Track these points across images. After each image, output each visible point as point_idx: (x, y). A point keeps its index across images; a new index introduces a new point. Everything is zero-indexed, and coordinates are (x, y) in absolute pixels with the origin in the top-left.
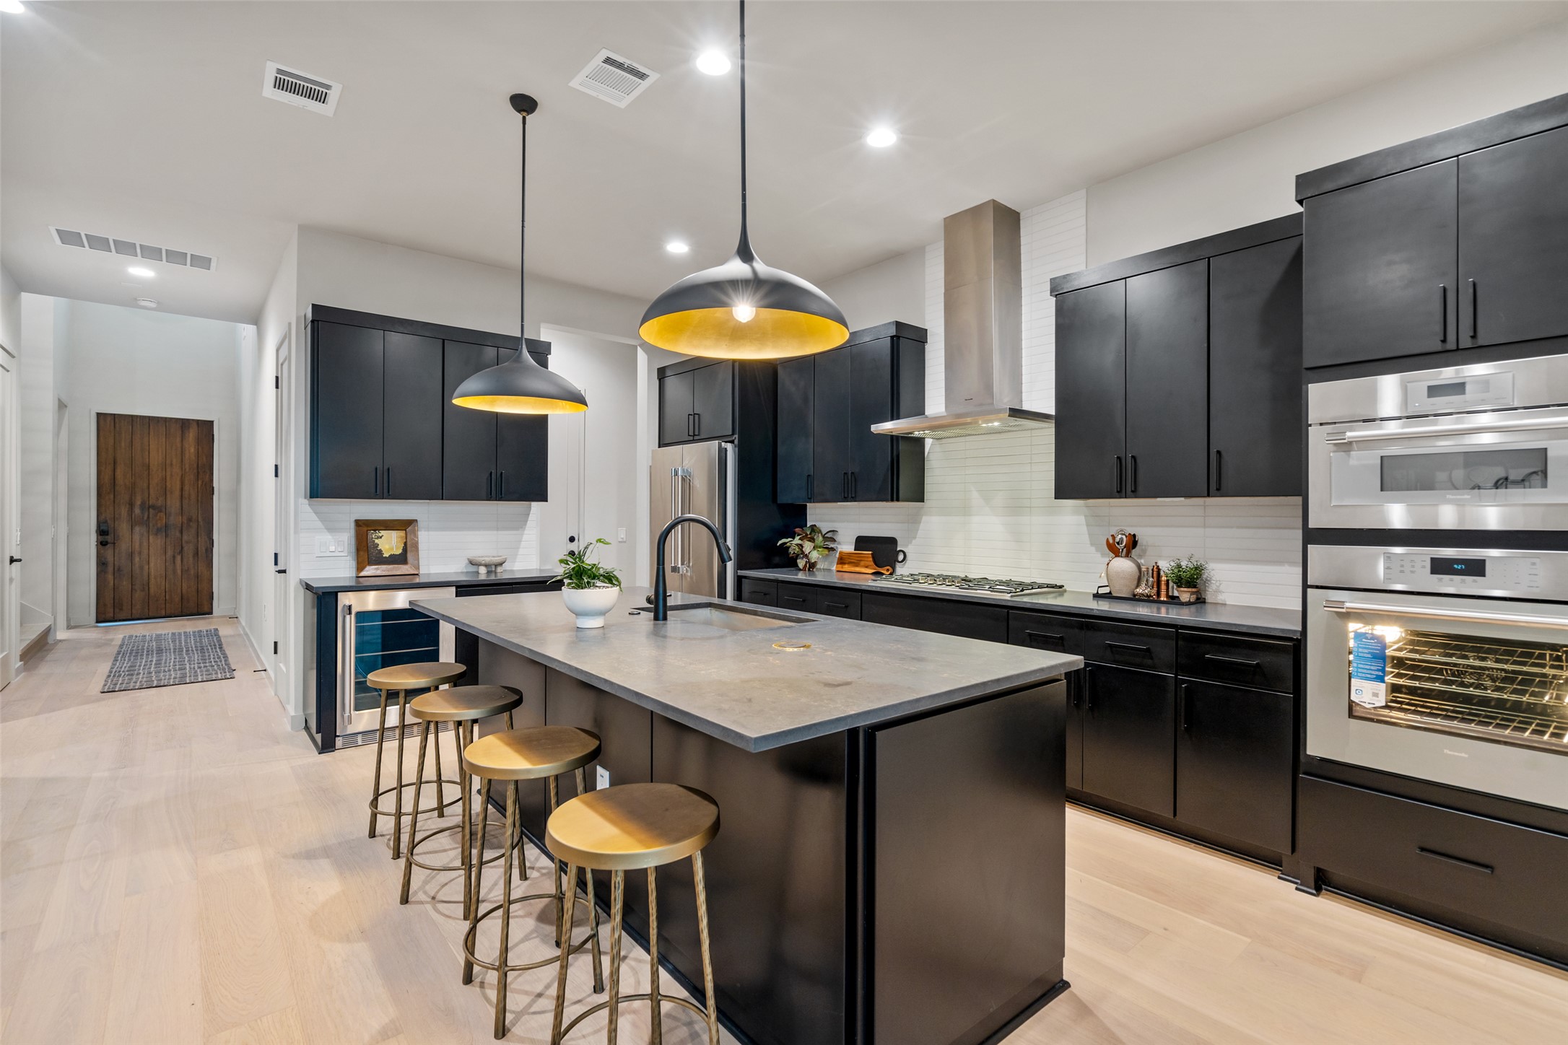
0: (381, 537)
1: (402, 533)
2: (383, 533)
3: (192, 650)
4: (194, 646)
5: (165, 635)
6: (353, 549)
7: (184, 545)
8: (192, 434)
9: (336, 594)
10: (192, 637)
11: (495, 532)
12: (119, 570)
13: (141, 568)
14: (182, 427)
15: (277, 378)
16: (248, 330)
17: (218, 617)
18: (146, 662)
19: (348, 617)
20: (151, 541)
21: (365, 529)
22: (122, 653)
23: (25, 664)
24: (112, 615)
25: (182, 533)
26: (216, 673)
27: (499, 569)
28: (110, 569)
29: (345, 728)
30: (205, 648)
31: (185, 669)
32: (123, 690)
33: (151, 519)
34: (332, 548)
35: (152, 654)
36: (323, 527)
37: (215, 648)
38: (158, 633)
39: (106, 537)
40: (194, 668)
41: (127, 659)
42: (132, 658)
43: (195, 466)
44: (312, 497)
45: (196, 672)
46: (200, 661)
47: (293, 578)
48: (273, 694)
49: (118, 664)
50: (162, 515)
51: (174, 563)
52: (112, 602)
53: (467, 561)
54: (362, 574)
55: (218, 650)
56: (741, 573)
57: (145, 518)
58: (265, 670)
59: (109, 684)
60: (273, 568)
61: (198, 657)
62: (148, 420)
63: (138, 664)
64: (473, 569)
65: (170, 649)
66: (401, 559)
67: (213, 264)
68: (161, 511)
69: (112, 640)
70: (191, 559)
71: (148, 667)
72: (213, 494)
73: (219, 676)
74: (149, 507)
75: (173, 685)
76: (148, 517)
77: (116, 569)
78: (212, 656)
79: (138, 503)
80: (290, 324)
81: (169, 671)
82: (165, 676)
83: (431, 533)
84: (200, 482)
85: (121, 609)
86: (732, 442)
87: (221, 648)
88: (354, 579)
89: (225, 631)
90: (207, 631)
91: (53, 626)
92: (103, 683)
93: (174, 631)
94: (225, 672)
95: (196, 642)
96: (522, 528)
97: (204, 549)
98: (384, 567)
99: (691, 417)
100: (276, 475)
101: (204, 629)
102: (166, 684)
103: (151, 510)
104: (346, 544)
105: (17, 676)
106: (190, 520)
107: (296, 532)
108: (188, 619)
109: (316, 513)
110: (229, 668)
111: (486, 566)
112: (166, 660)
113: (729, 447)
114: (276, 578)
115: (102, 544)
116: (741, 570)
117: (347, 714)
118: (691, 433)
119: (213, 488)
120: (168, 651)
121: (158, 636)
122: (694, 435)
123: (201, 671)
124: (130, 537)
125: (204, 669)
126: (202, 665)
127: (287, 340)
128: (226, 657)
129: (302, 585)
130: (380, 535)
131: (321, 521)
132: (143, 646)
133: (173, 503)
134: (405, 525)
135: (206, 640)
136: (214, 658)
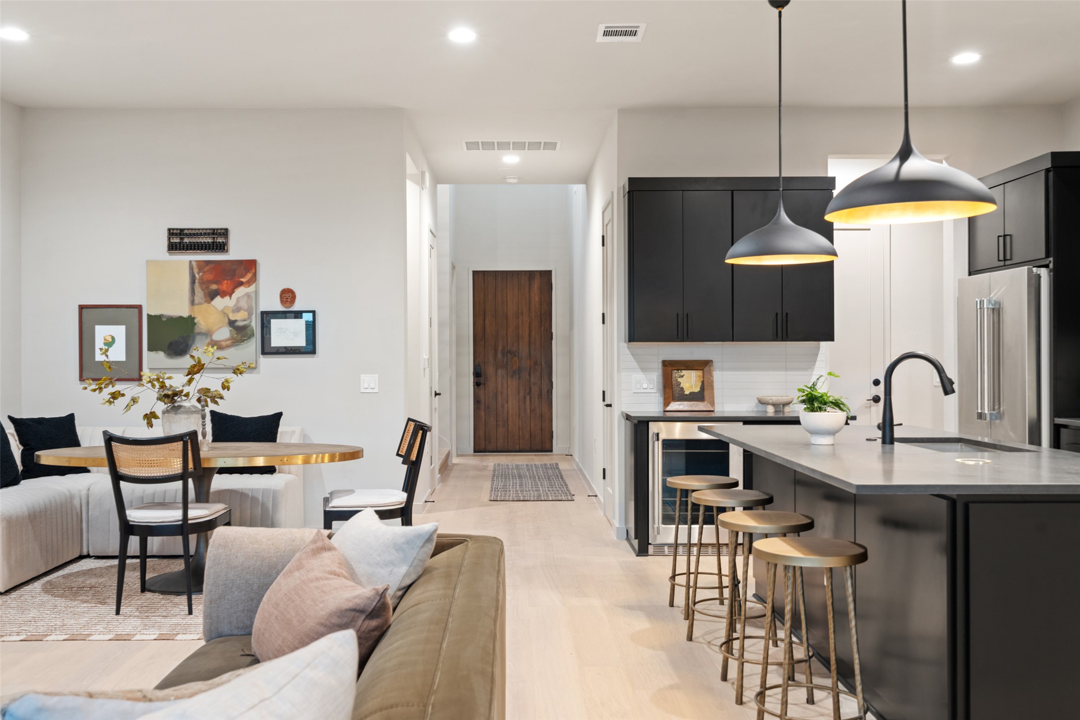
0: (682, 376)
1: (700, 373)
2: (684, 372)
3: (542, 478)
4: (543, 476)
5: (521, 465)
6: (661, 386)
7: (532, 386)
8: (536, 284)
9: (648, 422)
10: (540, 468)
11: (784, 373)
12: (488, 407)
13: (503, 406)
14: (529, 278)
15: (603, 237)
16: (579, 189)
17: (557, 455)
18: (513, 483)
19: (656, 442)
20: (509, 382)
21: (670, 369)
22: (496, 476)
23: (441, 476)
24: (483, 446)
25: (530, 375)
26: (561, 496)
27: (787, 409)
28: (482, 407)
29: (655, 537)
30: (551, 478)
31: (539, 491)
32: (502, 501)
33: (509, 363)
34: (645, 386)
35: (516, 479)
36: (638, 367)
37: (558, 478)
38: (517, 463)
39: (479, 378)
40: (545, 491)
41: (500, 480)
42: (503, 480)
43: (539, 313)
44: (630, 341)
45: (547, 494)
46: (549, 486)
47: (617, 411)
48: (602, 514)
49: (495, 483)
50: (516, 359)
51: (525, 402)
52: (484, 435)
53: (757, 401)
54: (668, 408)
55: (560, 480)
56: (1060, 421)
57: (505, 362)
58: (596, 496)
59: (493, 496)
60: (601, 403)
61: (547, 483)
62: (505, 274)
63: (508, 484)
64: (761, 408)
65: (527, 476)
66: (697, 397)
67: (558, 146)
68: (515, 356)
69: (487, 466)
70: (537, 400)
71: (515, 487)
72: (552, 339)
73: (564, 498)
74: (507, 352)
75: (533, 501)
76: (507, 362)
77: (486, 407)
78: (557, 484)
79: (500, 348)
80: (612, 193)
81: (529, 491)
82: (527, 494)
83: (725, 373)
84: (542, 329)
85: (490, 442)
86: (1046, 266)
87: (562, 478)
88: (662, 413)
89: (563, 466)
90: (550, 465)
91: (451, 451)
92: (489, 495)
93: (527, 463)
94: (567, 496)
95: (544, 473)
96: (810, 368)
97: (546, 390)
98: (685, 403)
99: (1001, 239)
100: (603, 323)
101: (548, 463)
102: (529, 499)
103: (509, 354)
104: (655, 382)
105: (438, 485)
106: (536, 364)
107: (618, 372)
108: (535, 455)
109: (633, 355)
110: (570, 493)
111: (774, 405)
112: (525, 483)
113: (1044, 272)
114: (604, 409)
115: (477, 384)
116: (1060, 417)
117: (656, 526)
118: (1001, 258)
119: (552, 333)
120: (526, 478)
121: (517, 466)
122: (1005, 260)
123: (551, 493)
124: (497, 378)
125: (553, 492)
126: (551, 489)
127: (611, 205)
128: (566, 485)
129: (623, 416)
130: (682, 374)
131: (636, 362)
132: (509, 472)
133: (524, 350)
134: (703, 366)
135: (551, 472)
136: (558, 485)
